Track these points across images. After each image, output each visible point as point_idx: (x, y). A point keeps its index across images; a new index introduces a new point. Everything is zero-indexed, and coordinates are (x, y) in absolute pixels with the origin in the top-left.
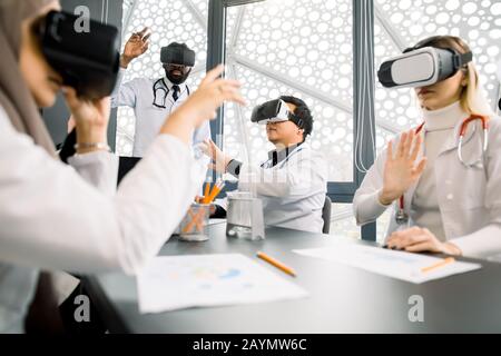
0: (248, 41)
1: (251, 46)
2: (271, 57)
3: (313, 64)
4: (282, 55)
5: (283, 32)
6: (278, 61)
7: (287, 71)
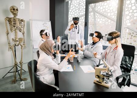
0: (98, 6)
1: (99, 7)
2: (104, 10)
3: (114, 12)
4: (107, 9)
5: (107, 3)
6: (105, 11)
7: (107, 14)
